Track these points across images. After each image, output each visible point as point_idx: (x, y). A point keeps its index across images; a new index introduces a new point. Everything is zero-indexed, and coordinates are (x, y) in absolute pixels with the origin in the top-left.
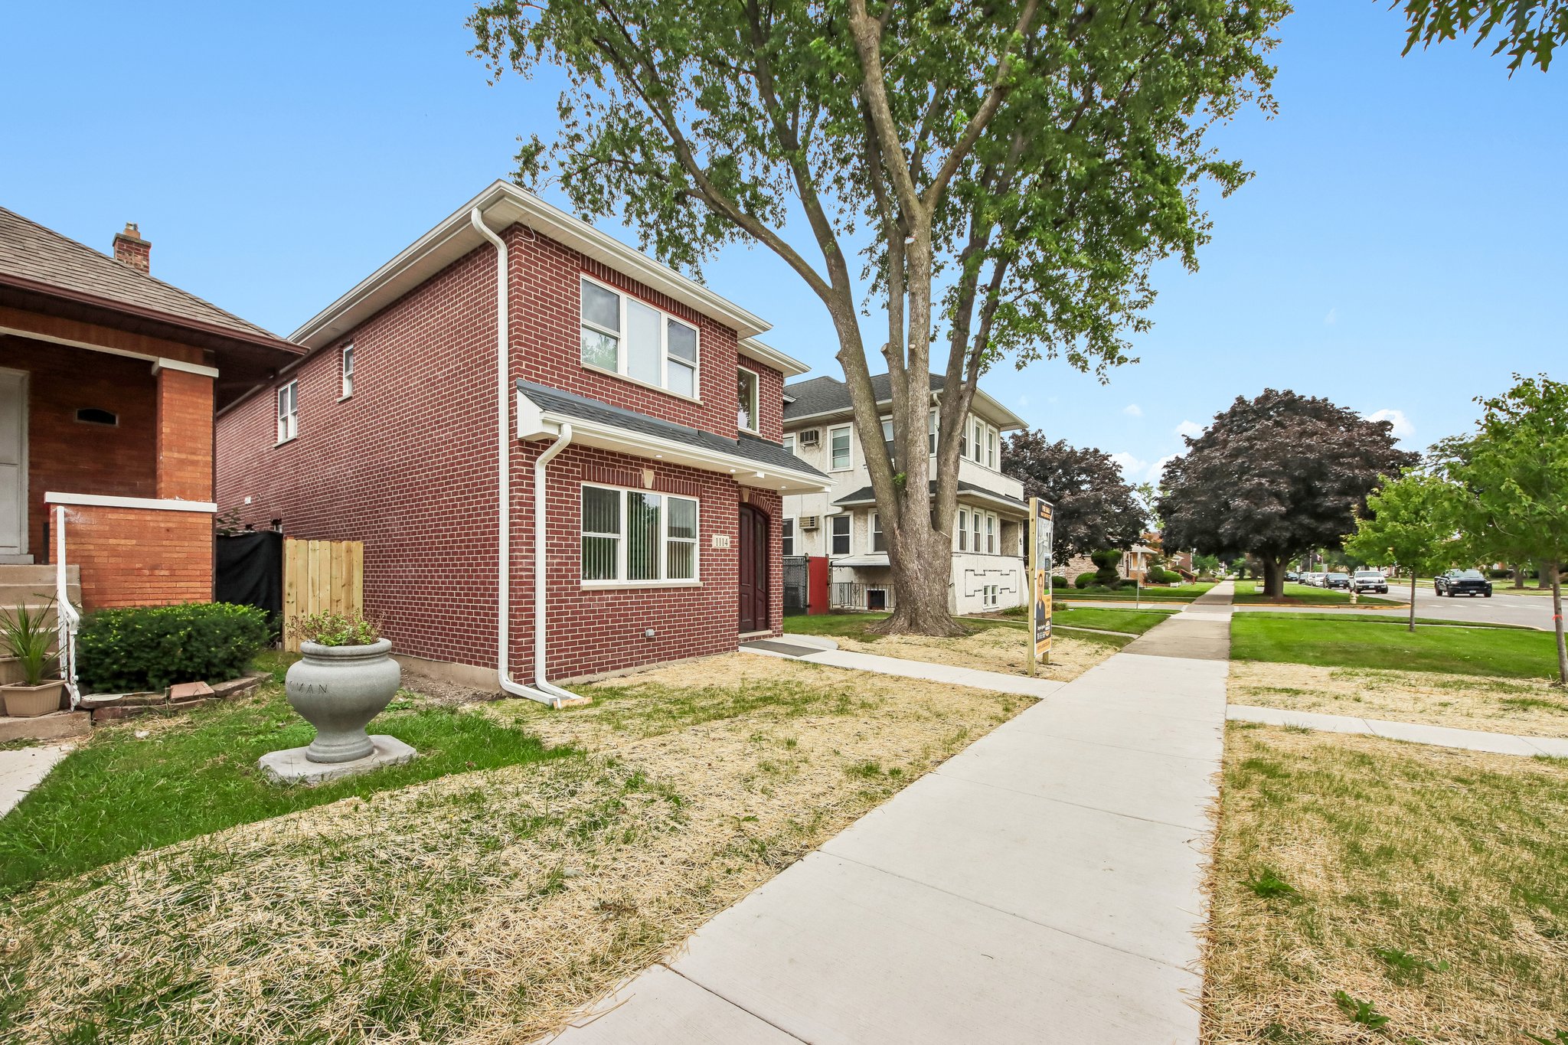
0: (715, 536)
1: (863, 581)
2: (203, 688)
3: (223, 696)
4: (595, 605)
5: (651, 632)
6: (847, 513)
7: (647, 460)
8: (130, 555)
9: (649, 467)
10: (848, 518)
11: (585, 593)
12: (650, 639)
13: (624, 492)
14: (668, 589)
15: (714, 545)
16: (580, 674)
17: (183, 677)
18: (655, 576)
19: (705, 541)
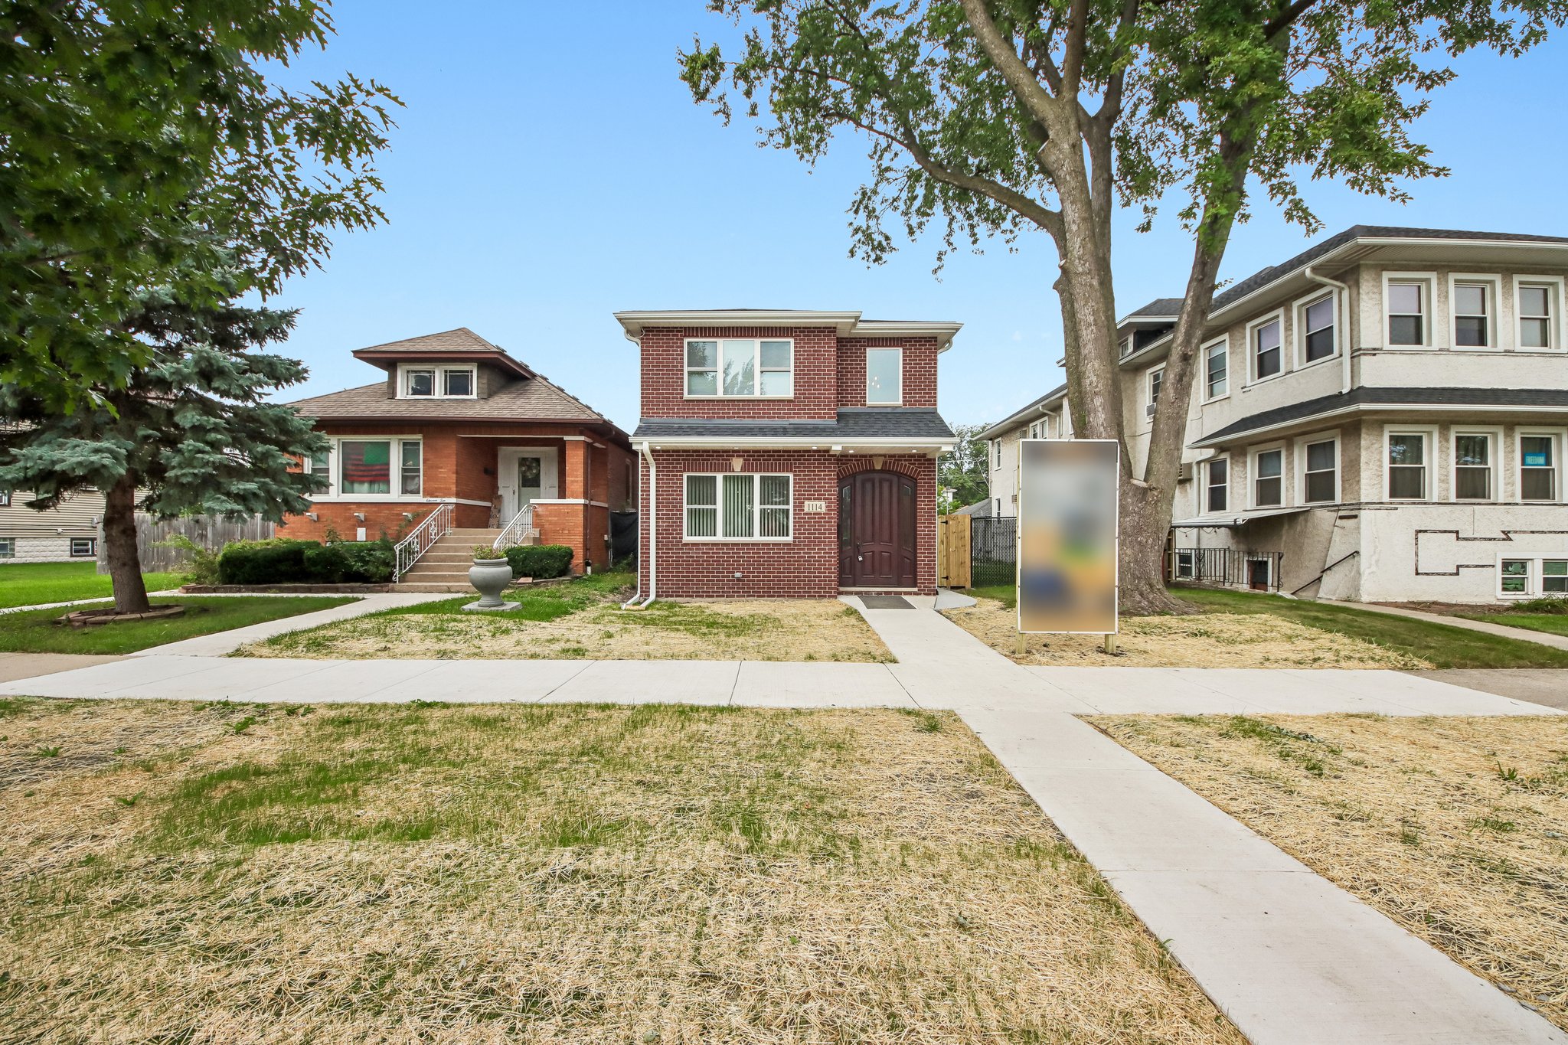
0: (807, 503)
1: (1243, 547)
2: (530, 580)
3: (536, 584)
4: (693, 553)
5: (738, 575)
6: (1222, 456)
7: (734, 451)
8: (555, 524)
9: (738, 456)
10: (1224, 461)
11: (686, 545)
12: (738, 579)
13: (720, 477)
14: (758, 545)
15: (806, 510)
16: (682, 596)
17: (526, 575)
18: (751, 534)
19: (799, 506)
